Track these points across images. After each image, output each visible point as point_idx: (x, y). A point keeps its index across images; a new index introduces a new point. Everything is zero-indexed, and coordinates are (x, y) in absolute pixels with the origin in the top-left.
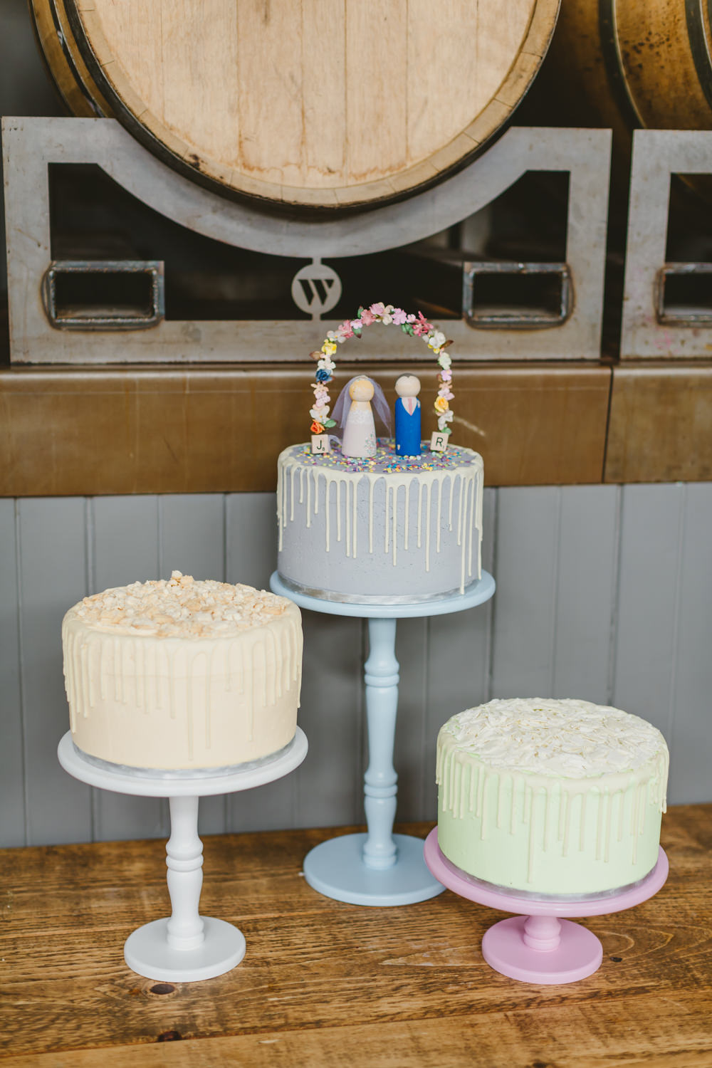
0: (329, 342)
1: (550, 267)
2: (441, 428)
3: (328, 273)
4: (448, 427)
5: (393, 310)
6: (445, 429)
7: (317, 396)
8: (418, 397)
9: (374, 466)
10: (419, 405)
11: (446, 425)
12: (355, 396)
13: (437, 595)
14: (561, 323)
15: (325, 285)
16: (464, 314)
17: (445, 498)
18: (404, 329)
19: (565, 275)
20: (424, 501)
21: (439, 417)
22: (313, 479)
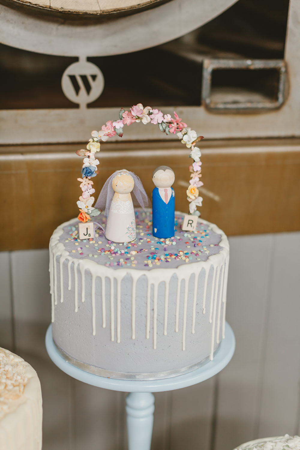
0: (93, 141)
1: (271, 64)
2: (192, 211)
3: (93, 69)
4: (197, 210)
5: (151, 111)
6: (195, 211)
7: (83, 189)
8: (172, 187)
9: (135, 257)
10: (174, 194)
11: (196, 209)
12: (116, 189)
13: (192, 367)
14: (278, 109)
15: (90, 79)
16: (203, 102)
17: (201, 287)
18: (161, 128)
19: (283, 70)
20: (183, 292)
21: (190, 202)
22: (79, 272)
